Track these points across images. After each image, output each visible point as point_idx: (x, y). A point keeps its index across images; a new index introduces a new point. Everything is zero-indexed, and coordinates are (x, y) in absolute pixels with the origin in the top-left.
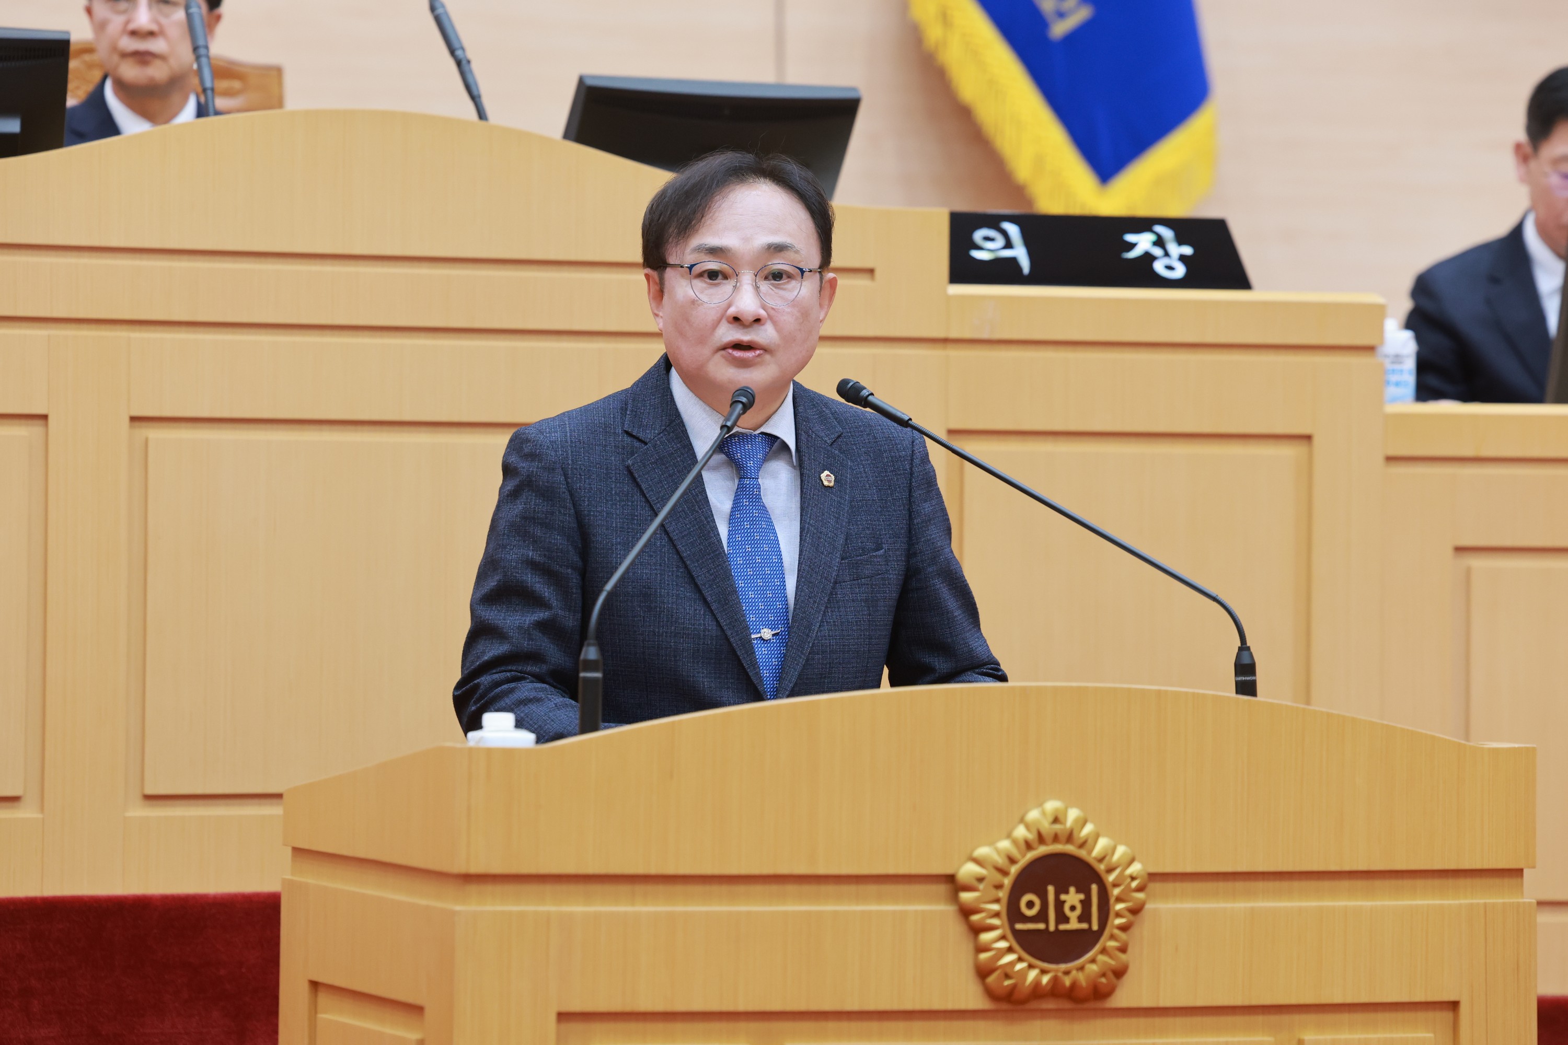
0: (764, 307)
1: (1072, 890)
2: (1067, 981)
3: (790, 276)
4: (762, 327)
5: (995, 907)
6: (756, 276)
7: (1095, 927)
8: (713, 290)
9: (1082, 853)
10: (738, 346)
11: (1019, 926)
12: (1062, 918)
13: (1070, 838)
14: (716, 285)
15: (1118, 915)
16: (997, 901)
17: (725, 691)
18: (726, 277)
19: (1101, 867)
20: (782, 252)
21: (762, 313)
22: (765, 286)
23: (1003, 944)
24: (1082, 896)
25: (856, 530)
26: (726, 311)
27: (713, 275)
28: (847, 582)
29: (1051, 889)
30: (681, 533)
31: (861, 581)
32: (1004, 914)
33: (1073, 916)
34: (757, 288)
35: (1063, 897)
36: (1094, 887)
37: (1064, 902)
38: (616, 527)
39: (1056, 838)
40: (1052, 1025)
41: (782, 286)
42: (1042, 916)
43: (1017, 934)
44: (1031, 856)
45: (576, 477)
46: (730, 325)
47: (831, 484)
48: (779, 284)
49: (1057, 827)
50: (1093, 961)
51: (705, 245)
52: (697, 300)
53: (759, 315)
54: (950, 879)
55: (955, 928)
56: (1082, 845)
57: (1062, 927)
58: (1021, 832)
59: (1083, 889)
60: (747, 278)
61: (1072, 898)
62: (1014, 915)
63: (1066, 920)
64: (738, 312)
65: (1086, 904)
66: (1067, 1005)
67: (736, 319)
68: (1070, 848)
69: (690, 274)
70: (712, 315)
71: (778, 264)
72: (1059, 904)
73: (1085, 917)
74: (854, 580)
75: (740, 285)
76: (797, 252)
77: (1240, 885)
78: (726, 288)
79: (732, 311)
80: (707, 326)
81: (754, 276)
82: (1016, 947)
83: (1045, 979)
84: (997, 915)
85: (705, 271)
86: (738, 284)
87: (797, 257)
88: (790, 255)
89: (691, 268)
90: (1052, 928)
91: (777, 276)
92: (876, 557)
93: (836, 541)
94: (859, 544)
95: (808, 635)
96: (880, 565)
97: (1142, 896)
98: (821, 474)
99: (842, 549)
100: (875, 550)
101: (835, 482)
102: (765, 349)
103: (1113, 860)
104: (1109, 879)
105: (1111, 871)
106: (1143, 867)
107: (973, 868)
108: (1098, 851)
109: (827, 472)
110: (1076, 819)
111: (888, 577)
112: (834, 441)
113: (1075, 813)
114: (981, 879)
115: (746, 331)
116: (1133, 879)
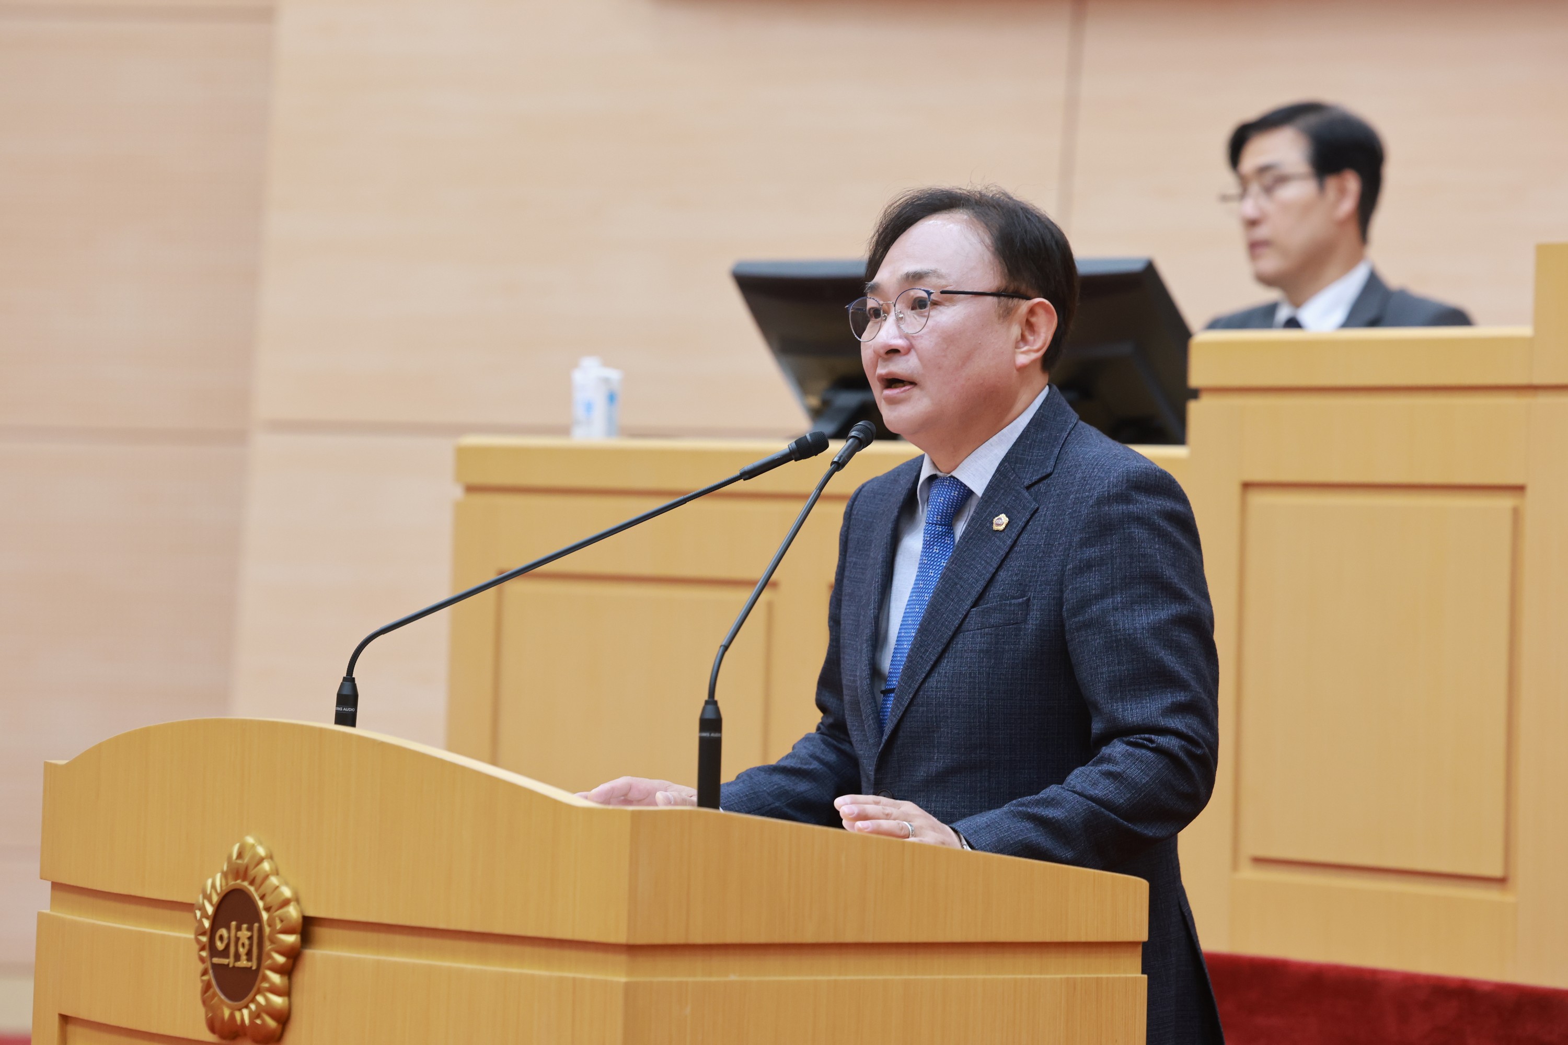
1: (245, 926)
2: (238, 1018)
3: (936, 303)
7: (255, 966)
9: (252, 890)
10: (889, 381)
11: (215, 960)
12: (237, 955)
13: (248, 873)
15: (270, 957)
16: (205, 933)
19: (261, 906)
24: (249, 934)
27: (876, 313)
29: (234, 925)
31: (984, 630)
32: (209, 947)
33: (243, 953)
37: (239, 939)
39: (238, 873)
42: (226, 951)
43: (215, 969)
44: (225, 888)
48: (923, 312)
49: (240, 862)
50: (254, 1000)
56: (255, 882)
59: (250, 927)
61: (244, 935)
62: (212, 949)
63: (240, 957)
65: (251, 941)
68: (246, 885)
73: (249, 955)
76: (941, 277)
82: (214, 980)
83: (228, 1015)
84: (205, 947)
85: (870, 311)
90: (232, 964)
91: (922, 304)
92: (1010, 605)
93: (974, 587)
94: (1000, 591)
95: (910, 686)
96: (1014, 614)
97: (291, 939)
98: (994, 518)
99: (976, 597)
100: (1014, 598)
101: (1007, 525)
102: (912, 382)
103: (270, 899)
104: (265, 918)
105: (268, 910)
106: (300, 909)
107: (201, 899)
108: (263, 889)
109: (1003, 515)
110: (255, 855)
111: (1024, 628)
112: (1036, 483)
113: (260, 850)
114: (200, 909)
115: (885, 364)
116: (281, 920)
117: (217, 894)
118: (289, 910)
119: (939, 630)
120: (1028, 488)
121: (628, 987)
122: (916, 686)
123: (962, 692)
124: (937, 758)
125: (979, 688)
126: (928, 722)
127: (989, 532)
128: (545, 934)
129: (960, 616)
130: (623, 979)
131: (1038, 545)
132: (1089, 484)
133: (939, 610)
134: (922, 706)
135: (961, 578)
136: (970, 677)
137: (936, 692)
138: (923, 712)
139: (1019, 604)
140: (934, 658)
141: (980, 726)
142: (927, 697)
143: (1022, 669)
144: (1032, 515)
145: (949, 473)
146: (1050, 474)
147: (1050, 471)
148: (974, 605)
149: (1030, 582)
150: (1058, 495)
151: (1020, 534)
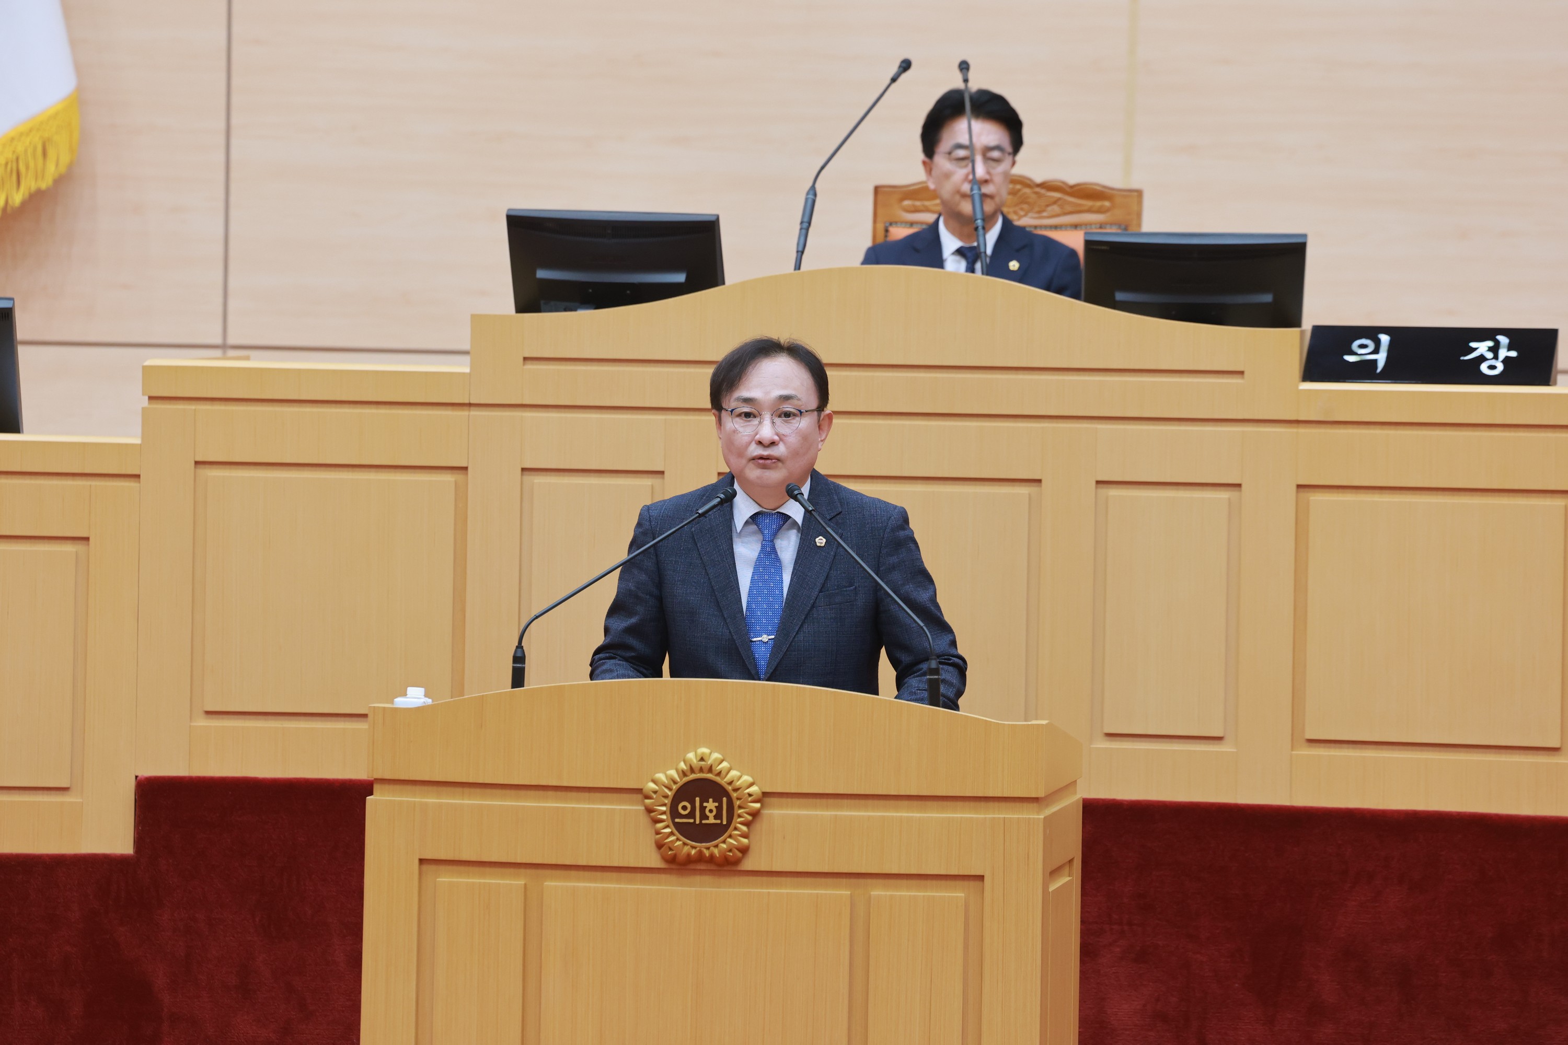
0: (777, 434)
1: (711, 800)
2: (707, 853)
3: (795, 415)
5: (664, 808)
6: (773, 416)
7: (725, 823)
8: (746, 425)
9: (718, 779)
10: (762, 458)
11: (677, 820)
12: (704, 816)
13: (710, 770)
14: (748, 421)
15: (740, 816)
16: (665, 805)
18: (754, 416)
19: (729, 788)
20: (789, 401)
21: (776, 438)
22: (778, 421)
23: (668, 830)
24: (717, 804)
25: (835, 575)
26: (753, 438)
27: (746, 415)
28: (822, 606)
29: (698, 799)
31: (832, 606)
32: (668, 813)
33: (711, 816)
34: (773, 423)
35: (705, 804)
36: (725, 799)
37: (706, 807)
39: (700, 770)
40: (707, 879)
41: (790, 421)
42: (692, 815)
43: (677, 825)
44: (685, 779)
46: (756, 446)
48: (787, 420)
49: (703, 763)
50: (724, 842)
51: (742, 397)
52: (736, 431)
53: (774, 440)
54: (639, 791)
55: (644, 820)
56: (719, 774)
57: (704, 822)
58: (682, 765)
59: (718, 800)
60: (767, 417)
61: (711, 805)
62: (674, 813)
63: (707, 818)
64: (760, 438)
65: (719, 809)
66: (713, 867)
67: (760, 443)
68: (709, 776)
69: (732, 415)
70: (744, 441)
71: (788, 407)
72: (703, 809)
73: (718, 816)
74: (827, 605)
76: (799, 400)
77: (831, 801)
78: (754, 423)
79: (757, 437)
80: (743, 446)
81: (771, 416)
82: (676, 832)
83: (693, 852)
84: (664, 813)
85: (742, 413)
86: (762, 420)
87: (799, 403)
88: (795, 402)
89: (732, 411)
90: (698, 822)
91: (787, 415)
92: (845, 591)
93: (817, 581)
94: (836, 583)
95: (786, 640)
96: (849, 596)
98: (816, 539)
99: (821, 586)
100: (847, 587)
101: (826, 543)
102: (778, 460)
103: (738, 784)
104: (734, 795)
105: (736, 790)
106: (760, 789)
107: (652, 785)
108: (729, 778)
109: (821, 537)
110: (716, 759)
111: (856, 604)
112: (834, 517)
113: (716, 755)
114: (655, 792)
115: (766, 449)
116: (750, 795)
117: (675, 782)
118: (754, 789)
120: (830, 520)
122: (791, 640)
127: (815, 547)
132: (879, 520)
133: (798, 594)
134: (795, 652)
135: (806, 575)
138: (795, 656)
139: (851, 591)
145: (774, 510)
146: (841, 512)
147: (840, 510)
148: (821, 591)
149: (854, 577)
150: (854, 524)
151: (837, 548)
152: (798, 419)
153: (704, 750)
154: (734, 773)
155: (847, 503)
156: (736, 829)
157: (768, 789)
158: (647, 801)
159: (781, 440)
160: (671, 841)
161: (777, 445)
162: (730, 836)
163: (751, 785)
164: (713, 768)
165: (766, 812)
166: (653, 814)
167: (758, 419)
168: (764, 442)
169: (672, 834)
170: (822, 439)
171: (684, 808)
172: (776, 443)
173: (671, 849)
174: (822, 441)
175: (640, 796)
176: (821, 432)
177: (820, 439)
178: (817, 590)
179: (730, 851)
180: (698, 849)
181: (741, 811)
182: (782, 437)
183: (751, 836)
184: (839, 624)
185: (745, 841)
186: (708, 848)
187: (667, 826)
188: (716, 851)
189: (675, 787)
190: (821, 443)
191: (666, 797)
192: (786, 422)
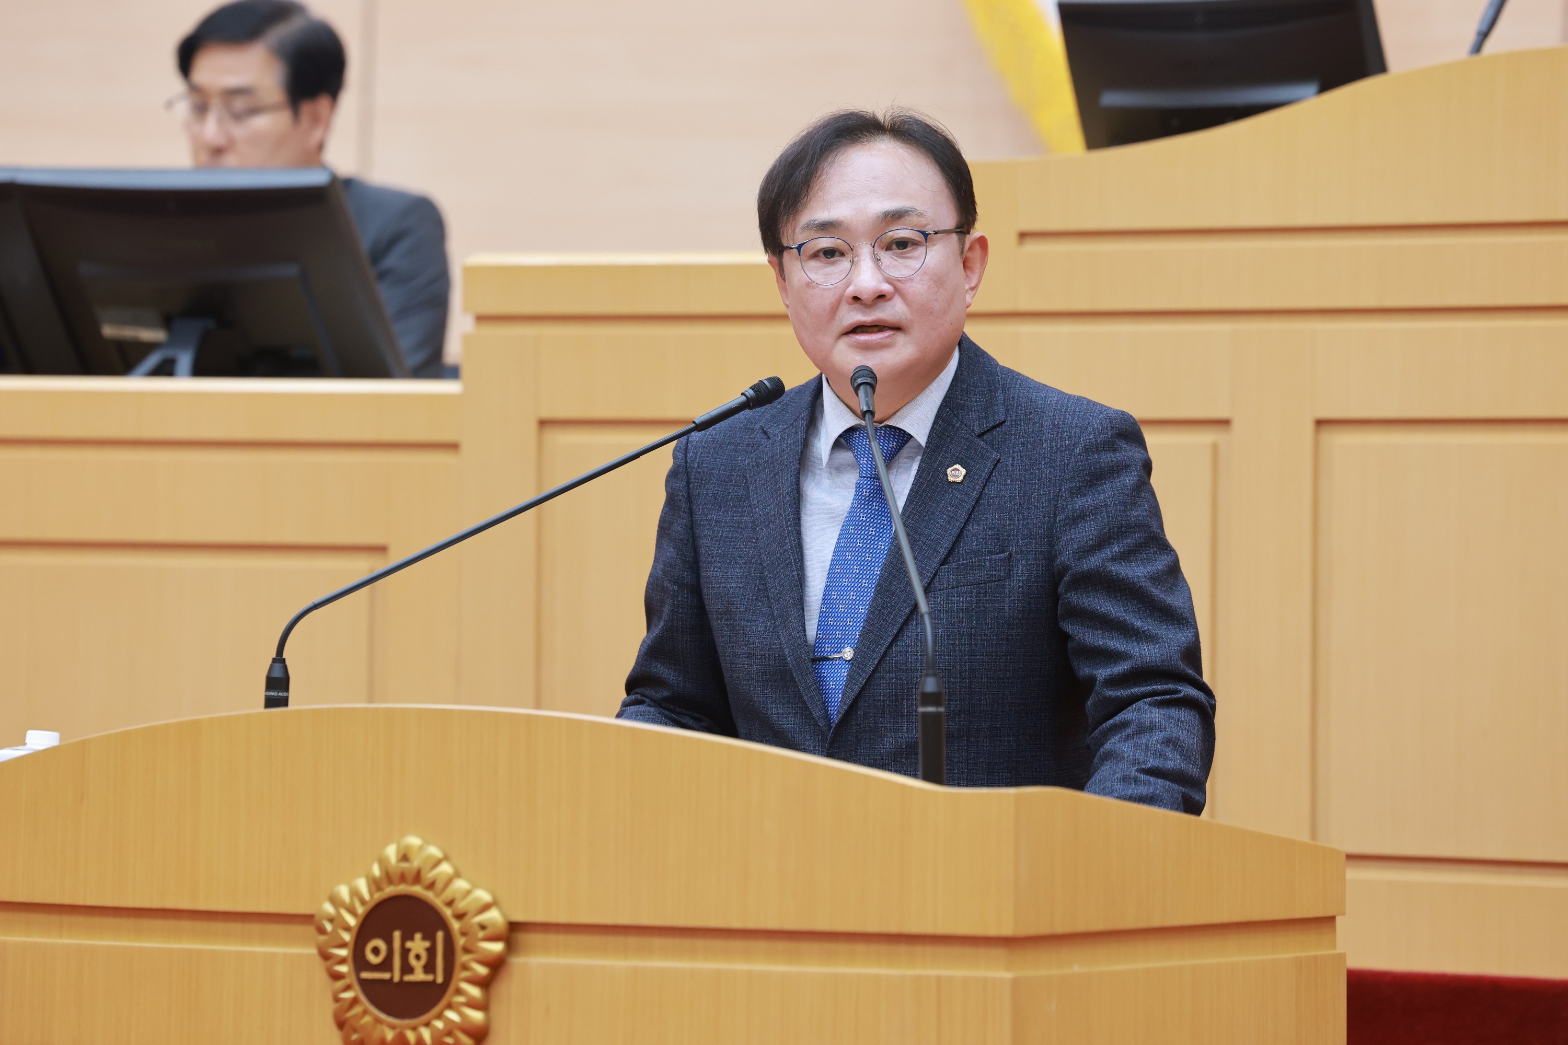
0: (889, 281)
1: (418, 936)
2: (413, 1038)
3: (915, 244)
4: (889, 303)
5: (343, 952)
6: (873, 247)
7: (440, 979)
8: (830, 269)
9: (429, 895)
11: (365, 975)
12: (407, 968)
14: (833, 263)
15: (465, 967)
16: (343, 945)
17: (792, 717)
18: (842, 254)
19: (448, 912)
20: (902, 219)
21: (886, 288)
22: (887, 258)
23: (348, 995)
24: (427, 944)
25: (974, 532)
26: (845, 291)
27: (830, 253)
28: (943, 590)
29: (397, 935)
30: (767, 540)
31: (962, 589)
32: (350, 960)
33: (418, 965)
34: (877, 261)
35: (409, 944)
36: (440, 935)
37: (409, 950)
38: (721, 536)
39: (403, 878)
41: (907, 255)
42: (386, 965)
43: (365, 985)
44: (378, 896)
45: (698, 482)
46: (852, 306)
47: (958, 479)
48: (903, 253)
49: (405, 865)
50: (440, 1016)
51: (815, 221)
52: (811, 283)
53: (881, 291)
55: (319, 974)
56: (431, 886)
57: (408, 978)
58: (376, 869)
59: (429, 936)
60: (865, 252)
61: (418, 945)
62: (360, 963)
63: (411, 970)
64: (857, 290)
65: (431, 951)
67: (856, 299)
68: (417, 890)
69: (800, 255)
70: (829, 298)
71: (901, 231)
72: (405, 952)
73: (429, 968)
74: (953, 588)
75: (859, 261)
76: (921, 215)
77: (632, 940)
78: (844, 264)
79: (851, 291)
80: (825, 310)
81: (872, 248)
82: (363, 998)
83: (391, 1036)
84: (343, 961)
85: (817, 251)
86: (856, 259)
87: (923, 221)
88: (913, 220)
89: (799, 248)
90: (397, 978)
91: (903, 244)
92: (991, 560)
93: (940, 543)
94: (974, 547)
95: (874, 651)
96: (996, 570)
97: (497, 947)
98: (948, 468)
99: (945, 554)
100: (993, 553)
101: (965, 477)
102: (897, 328)
103: (461, 905)
104: (456, 925)
105: (460, 916)
106: (504, 914)
107: (329, 908)
108: (448, 894)
109: (957, 466)
110: (430, 857)
111: (1009, 585)
112: (988, 431)
113: (434, 851)
114: (331, 920)
115: (868, 310)
116: (483, 927)
117: (363, 902)
118: (494, 916)
119: (903, 590)
120: (980, 436)
121: (1016, 984)
122: (883, 651)
123: (939, 655)
124: (908, 729)
125: (960, 651)
126: (896, 689)
127: (944, 484)
128: (893, 928)
129: (929, 575)
130: (1008, 975)
131: (1010, 496)
132: (1066, 432)
133: (900, 568)
134: (890, 672)
135: (921, 535)
136: (949, 639)
137: (906, 656)
138: (890, 679)
139: (1001, 560)
140: (901, 621)
141: (960, 691)
142: (896, 663)
143: (1008, 629)
144: (995, 466)
145: (881, 422)
146: (1004, 422)
147: (1002, 418)
148: (944, 562)
149: (1009, 536)
150: (1023, 443)
151: (985, 486)
152: (921, 250)
153: (414, 841)
154: (461, 884)
155: (1017, 408)
156: (459, 992)
157: (519, 917)
158: (322, 938)
159: (897, 290)
160: (355, 1016)
161: (890, 299)
162: (450, 1006)
163: (486, 907)
164: (423, 874)
165: (517, 961)
166: (329, 963)
167: (849, 257)
168: (863, 297)
169: (355, 1001)
170: (973, 285)
171: (376, 951)
172: (888, 297)
173: (355, 1031)
174: (972, 289)
175: (311, 930)
176: (968, 272)
177: (967, 287)
178: (937, 560)
179: (449, 1033)
180: (398, 1030)
181: (465, 958)
182: (899, 285)
183: (494, 1007)
184: (974, 621)
185: (477, 1016)
186: (414, 1029)
187: (348, 988)
188: (426, 1034)
189: (360, 910)
190: (972, 293)
191: (347, 928)
192: (901, 256)
